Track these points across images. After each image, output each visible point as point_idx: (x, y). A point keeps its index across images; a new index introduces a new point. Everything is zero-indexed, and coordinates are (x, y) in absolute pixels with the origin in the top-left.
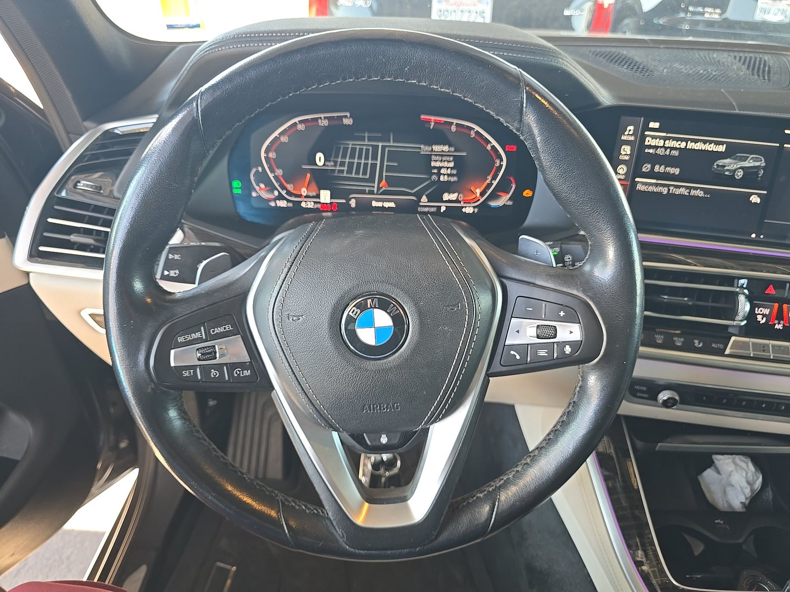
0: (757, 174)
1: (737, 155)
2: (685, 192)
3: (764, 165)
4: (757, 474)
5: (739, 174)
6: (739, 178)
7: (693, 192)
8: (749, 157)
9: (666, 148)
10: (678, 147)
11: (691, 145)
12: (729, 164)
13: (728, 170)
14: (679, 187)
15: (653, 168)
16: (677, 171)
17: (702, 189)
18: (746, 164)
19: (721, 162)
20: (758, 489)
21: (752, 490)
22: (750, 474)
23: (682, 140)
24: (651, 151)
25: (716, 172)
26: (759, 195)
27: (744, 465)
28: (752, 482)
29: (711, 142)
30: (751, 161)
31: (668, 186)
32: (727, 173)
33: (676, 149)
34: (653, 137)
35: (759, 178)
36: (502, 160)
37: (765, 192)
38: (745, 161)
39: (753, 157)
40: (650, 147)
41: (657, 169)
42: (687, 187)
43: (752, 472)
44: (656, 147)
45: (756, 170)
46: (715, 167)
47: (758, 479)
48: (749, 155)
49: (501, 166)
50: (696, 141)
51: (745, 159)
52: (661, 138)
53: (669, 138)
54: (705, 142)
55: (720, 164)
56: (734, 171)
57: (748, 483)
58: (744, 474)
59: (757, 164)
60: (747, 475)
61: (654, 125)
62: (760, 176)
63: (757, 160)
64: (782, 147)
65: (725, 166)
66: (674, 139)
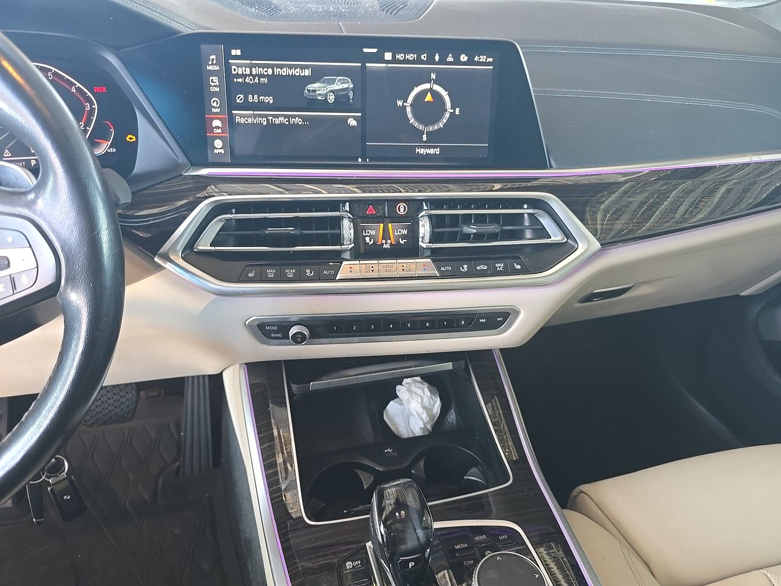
0: (347, 96)
1: (325, 78)
2: (285, 121)
3: (352, 86)
4: (434, 397)
5: (331, 98)
6: (332, 102)
7: (292, 121)
8: (336, 79)
9: (254, 76)
10: (266, 73)
11: (277, 71)
12: (319, 89)
13: (320, 95)
14: (277, 116)
15: (246, 98)
16: (270, 100)
17: (299, 116)
18: (335, 87)
19: (311, 87)
20: (438, 414)
21: (431, 416)
22: (425, 399)
23: (268, 66)
24: (240, 80)
25: (308, 97)
26: (355, 118)
27: (420, 392)
28: (430, 407)
29: (296, 67)
30: (339, 83)
31: (266, 116)
32: (319, 98)
33: (263, 76)
34: (238, 66)
35: (351, 100)
36: (92, 104)
37: (360, 114)
38: (334, 84)
39: (340, 79)
40: (238, 76)
41: (251, 98)
42: (285, 116)
43: (427, 397)
44: (244, 76)
45: (346, 92)
46: (307, 92)
47: (435, 403)
48: (336, 78)
49: (92, 110)
50: (281, 67)
51: (332, 82)
52: (246, 66)
53: (255, 66)
54: (290, 67)
55: (311, 89)
56: (326, 95)
57: (424, 408)
58: (419, 400)
59: (346, 86)
60: (422, 400)
61: (236, 52)
62: (351, 98)
63: (344, 82)
64: (363, 67)
65: (315, 91)
66: (260, 66)
